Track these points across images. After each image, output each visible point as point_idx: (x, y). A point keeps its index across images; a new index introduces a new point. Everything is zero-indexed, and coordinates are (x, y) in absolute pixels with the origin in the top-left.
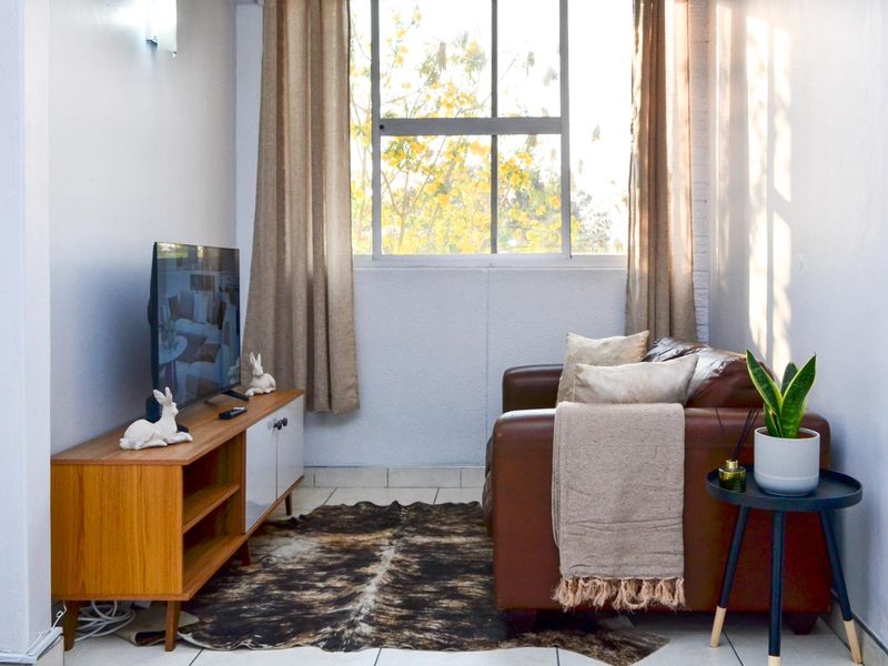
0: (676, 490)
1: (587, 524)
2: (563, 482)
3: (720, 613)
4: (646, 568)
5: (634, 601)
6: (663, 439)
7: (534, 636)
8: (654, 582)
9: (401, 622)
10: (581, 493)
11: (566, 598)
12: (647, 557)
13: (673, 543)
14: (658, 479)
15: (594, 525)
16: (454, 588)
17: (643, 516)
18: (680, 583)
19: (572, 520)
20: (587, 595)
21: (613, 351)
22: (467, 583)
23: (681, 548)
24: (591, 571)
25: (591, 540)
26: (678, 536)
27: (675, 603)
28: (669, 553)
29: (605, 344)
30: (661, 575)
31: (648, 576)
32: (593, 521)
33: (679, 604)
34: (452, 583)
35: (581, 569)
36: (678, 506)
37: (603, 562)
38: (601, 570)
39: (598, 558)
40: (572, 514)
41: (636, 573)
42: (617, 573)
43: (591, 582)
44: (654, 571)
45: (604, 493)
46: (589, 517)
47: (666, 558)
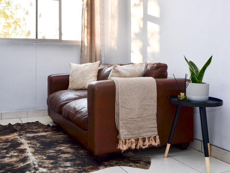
0: (155, 105)
1: (128, 120)
2: (120, 105)
3: (169, 146)
4: (146, 133)
5: (144, 145)
6: (151, 88)
7: (107, 163)
8: (149, 138)
9: (54, 165)
10: (126, 109)
11: (123, 147)
12: (146, 130)
13: (154, 124)
14: (149, 102)
15: (131, 120)
16: (60, 150)
17: (145, 115)
18: (158, 137)
19: (123, 119)
20: (129, 145)
21: (90, 67)
22: (63, 148)
23: (156, 125)
24: (130, 136)
25: (130, 125)
26: (155, 121)
27: (157, 144)
28: (153, 127)
29: (86, 66)
30: (151, 135)
31: (147, 136)
32: (131, 118)
33: (158, 145)
34: (58, 148)
35: (127, 136)
36: (155, 112)
37: (134, 133)
38: (133, 136)
39: (132, 131)
40: (123, 117)
41: (143, 135)
42: (138, 136)
43: (130, 140)
44: (149, 134)
45: (134, 108)
46: (129, 117)
47: (153, 129)
